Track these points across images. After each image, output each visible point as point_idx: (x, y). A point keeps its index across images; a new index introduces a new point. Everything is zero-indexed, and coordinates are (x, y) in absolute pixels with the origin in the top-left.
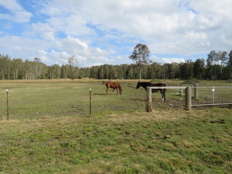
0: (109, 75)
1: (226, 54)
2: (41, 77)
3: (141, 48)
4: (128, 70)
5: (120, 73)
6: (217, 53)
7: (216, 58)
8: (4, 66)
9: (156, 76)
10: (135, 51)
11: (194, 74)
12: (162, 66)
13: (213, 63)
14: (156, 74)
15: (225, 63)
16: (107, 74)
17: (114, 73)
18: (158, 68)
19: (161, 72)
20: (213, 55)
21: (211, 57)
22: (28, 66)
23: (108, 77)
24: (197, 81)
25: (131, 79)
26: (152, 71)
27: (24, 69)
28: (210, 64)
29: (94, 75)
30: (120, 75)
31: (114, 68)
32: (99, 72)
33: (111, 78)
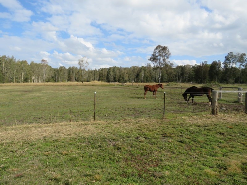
0: (119, 78)
1: (245, 56)
2: (48, 80)
3: (161, 50)
4: (138, 73)
5: (131, 76)
6: (236, 55)
7: (234, 60)
8: (9, 69)
9: (168, 79)
10: (155, 53)
11: (209, 77)
12: (174, 68)
13: (231, 65)
14: (168, 77)
15: (243, 66)
16: (117, 77)
17: (124, 76)
18: (171, 71)
19: (174, 75)
20: (231, 57)
21: (229, 59)
22: (34, 69)
23: (117, 80)
24: (218, 85)
25: (142, 82)
26: (164, 74)
27: (30, 72)
28: (228, 66)
29: (103, 78)
30: (130, 78)
31: (124, 70)
32: (108, 75)
33: (121, 81)
